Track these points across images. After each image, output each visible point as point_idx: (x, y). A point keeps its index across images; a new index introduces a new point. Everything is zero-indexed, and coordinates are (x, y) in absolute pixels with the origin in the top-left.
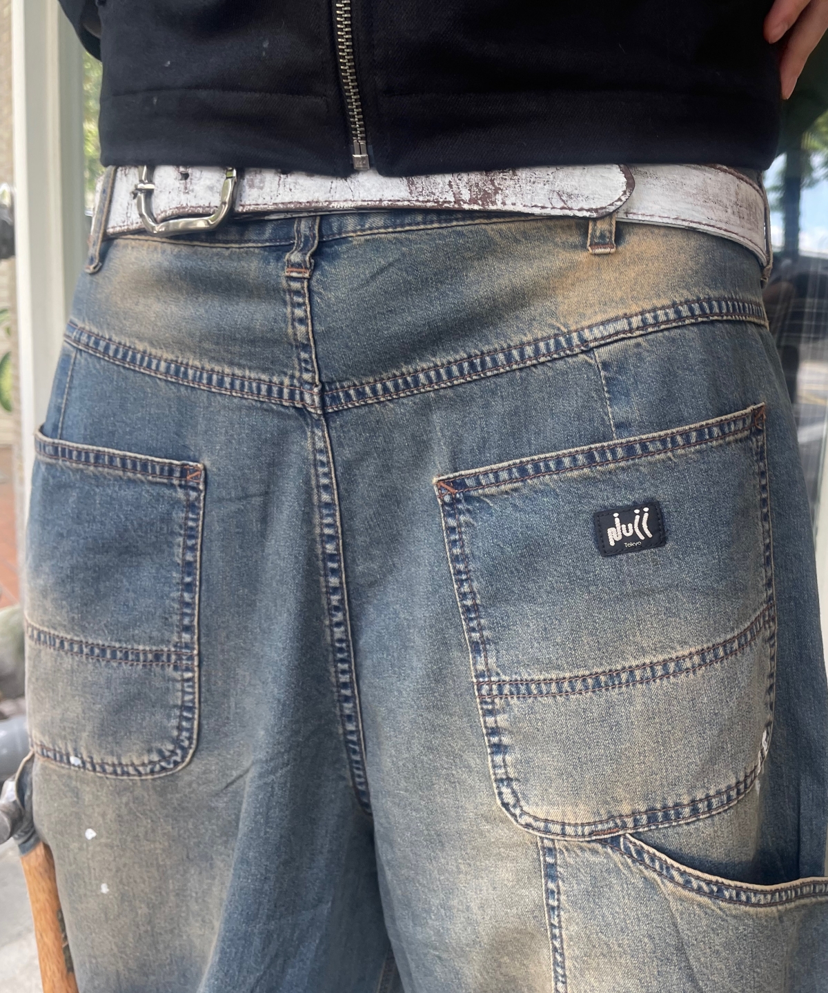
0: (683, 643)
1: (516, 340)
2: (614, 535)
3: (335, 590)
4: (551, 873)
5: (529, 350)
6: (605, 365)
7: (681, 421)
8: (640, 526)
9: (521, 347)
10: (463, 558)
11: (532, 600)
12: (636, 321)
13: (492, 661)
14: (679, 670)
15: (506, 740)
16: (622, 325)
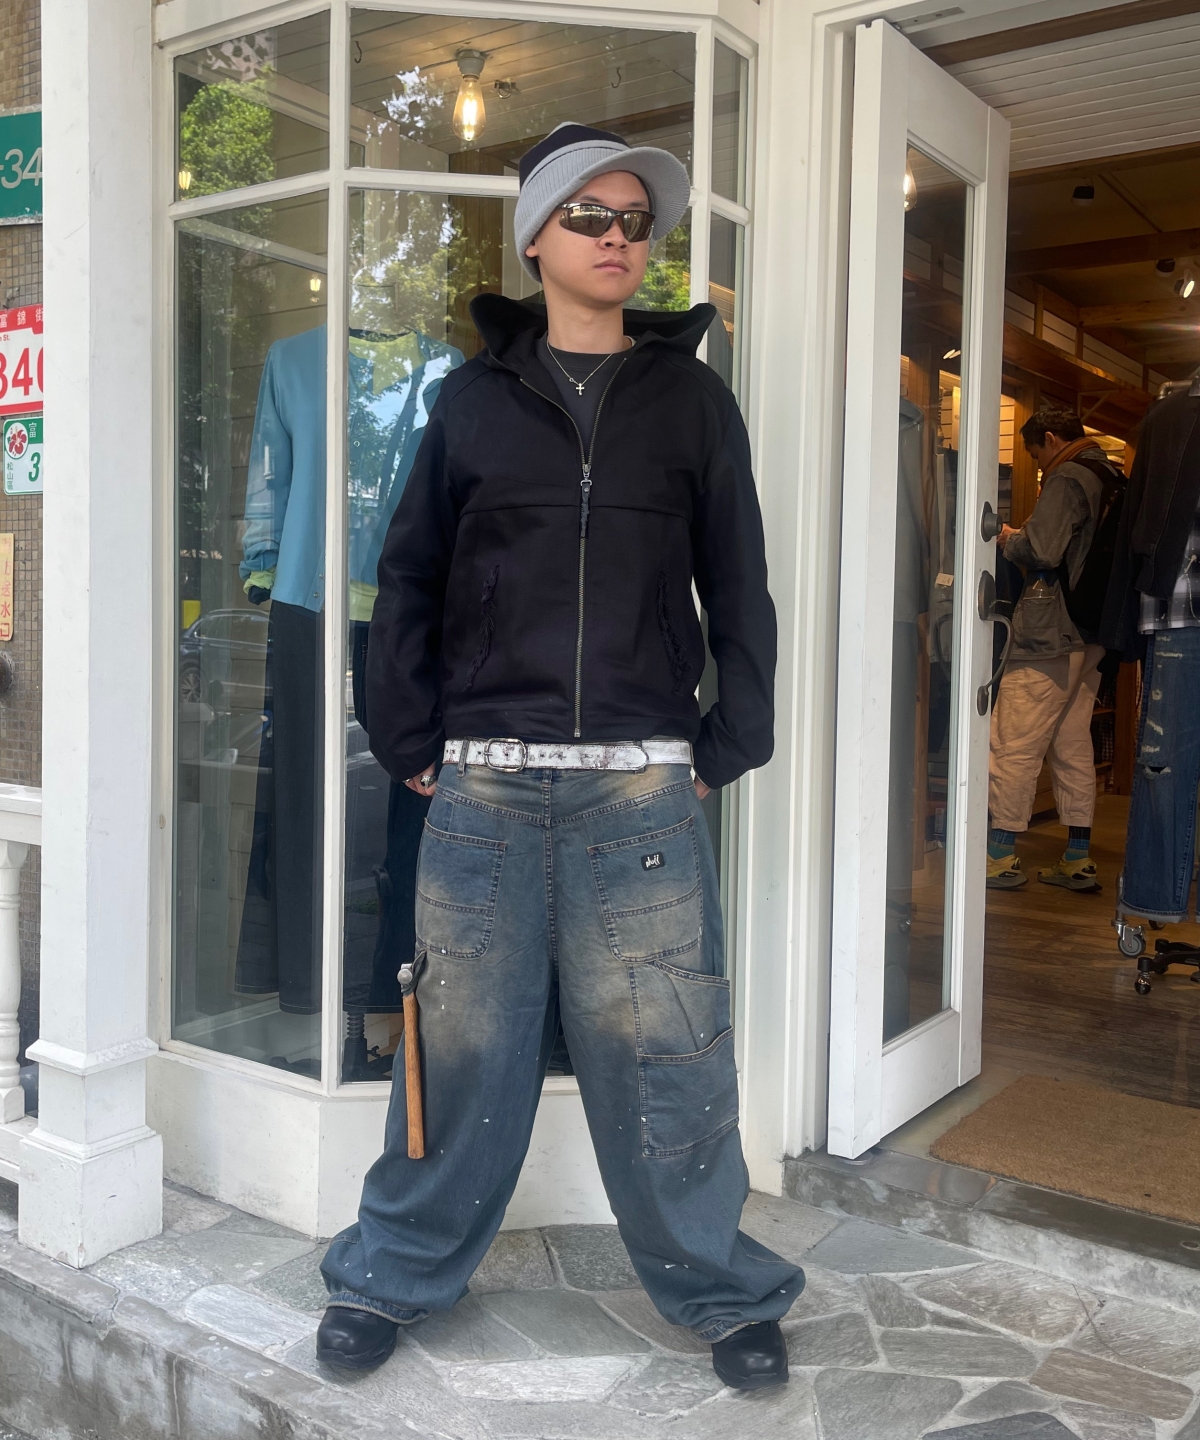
0: (672, 897)
1: (613, 803)
2: (648, 864)
3: (549, 885)
4: (632, 976)
5: (618, 806)
6: (642, 810)
7: (668, 826)
8: (656, 860)
9: (615, 805)
10: (599, 872)
11: (623, 886)
12: (651, 795)
13: (609, 906)
14: (671, 906)
15: (615, 932)
16: (647, 796)
